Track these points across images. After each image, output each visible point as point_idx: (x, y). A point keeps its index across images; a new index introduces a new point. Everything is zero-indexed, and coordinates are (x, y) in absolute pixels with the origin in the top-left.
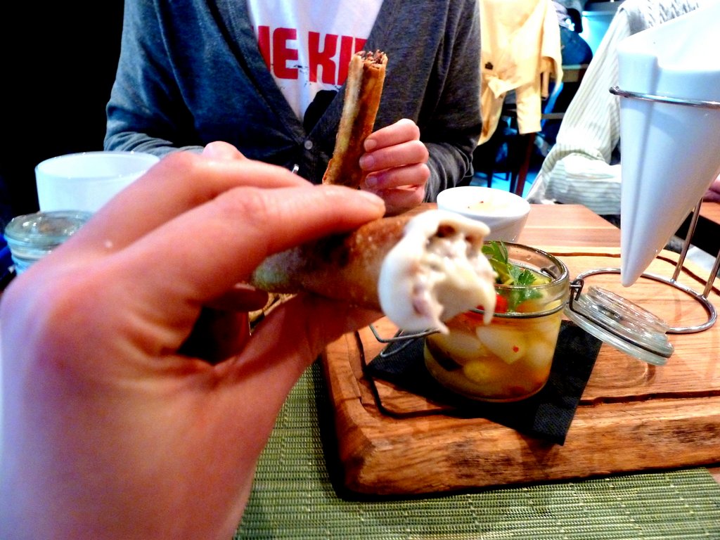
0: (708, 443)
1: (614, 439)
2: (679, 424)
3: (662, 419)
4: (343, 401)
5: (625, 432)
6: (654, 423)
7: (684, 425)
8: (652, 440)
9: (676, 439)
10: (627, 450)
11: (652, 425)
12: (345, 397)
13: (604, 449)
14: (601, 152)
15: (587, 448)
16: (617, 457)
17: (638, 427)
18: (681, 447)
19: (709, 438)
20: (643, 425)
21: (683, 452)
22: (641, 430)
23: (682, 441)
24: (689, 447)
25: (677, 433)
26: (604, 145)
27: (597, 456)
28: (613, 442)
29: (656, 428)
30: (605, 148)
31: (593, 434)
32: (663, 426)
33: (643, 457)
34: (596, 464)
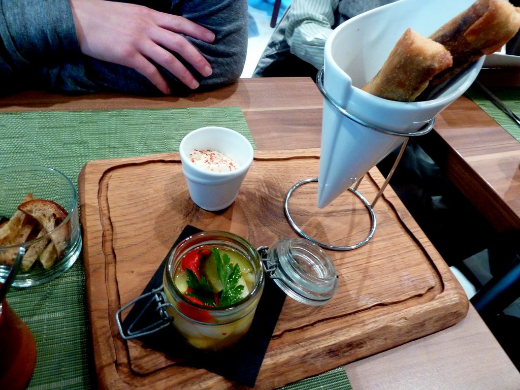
0: (347, 354)
1: (288, 366)
2: (330, 347)
3: (321, 346)
4: (102, 368)
5: (295, 361)
6: (316, 350)
7: (333, 347)
8: (312, 361)
9: (327, 357)
10: (297, 370)
11: (314, 352)
12: (104, 363)
13: (281, 374)
14: (325, 16)
15: (271, 376)
16: (290, 376)
17: (305, 356)
18: (330, 360)
19: (348, 351)
20: (308, 354)
21: (331, 363)
22: (307, 357)
23: (331, 357)
24: (335, 359)
25: (329, 353)
26: (327, 10)
27: (277, 379)
28: (288, 368)
29: (316, 353)
30: (328, 12)
31: (276, 367)
32: (320, 351)
33: (306, 372)
34: (276, 384)
